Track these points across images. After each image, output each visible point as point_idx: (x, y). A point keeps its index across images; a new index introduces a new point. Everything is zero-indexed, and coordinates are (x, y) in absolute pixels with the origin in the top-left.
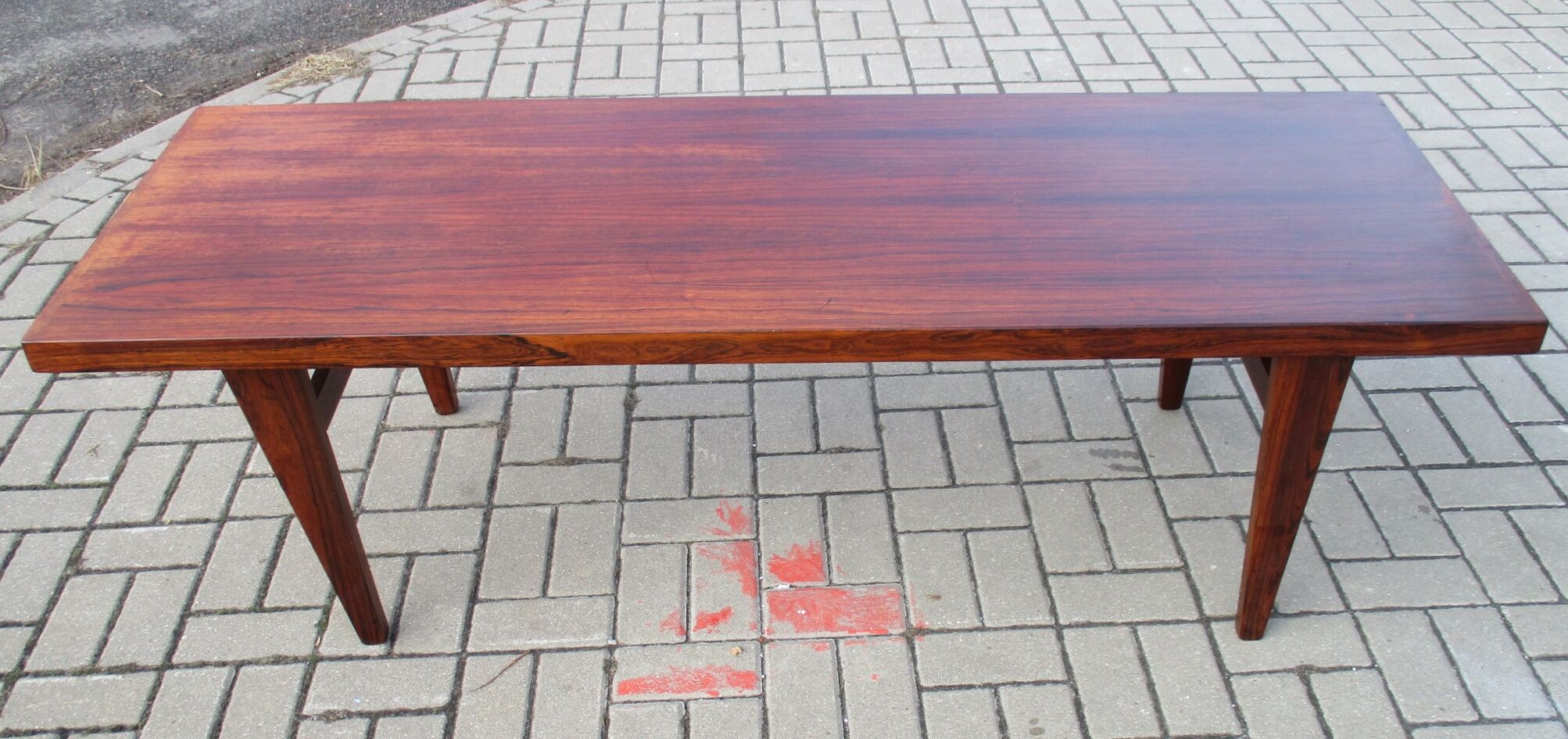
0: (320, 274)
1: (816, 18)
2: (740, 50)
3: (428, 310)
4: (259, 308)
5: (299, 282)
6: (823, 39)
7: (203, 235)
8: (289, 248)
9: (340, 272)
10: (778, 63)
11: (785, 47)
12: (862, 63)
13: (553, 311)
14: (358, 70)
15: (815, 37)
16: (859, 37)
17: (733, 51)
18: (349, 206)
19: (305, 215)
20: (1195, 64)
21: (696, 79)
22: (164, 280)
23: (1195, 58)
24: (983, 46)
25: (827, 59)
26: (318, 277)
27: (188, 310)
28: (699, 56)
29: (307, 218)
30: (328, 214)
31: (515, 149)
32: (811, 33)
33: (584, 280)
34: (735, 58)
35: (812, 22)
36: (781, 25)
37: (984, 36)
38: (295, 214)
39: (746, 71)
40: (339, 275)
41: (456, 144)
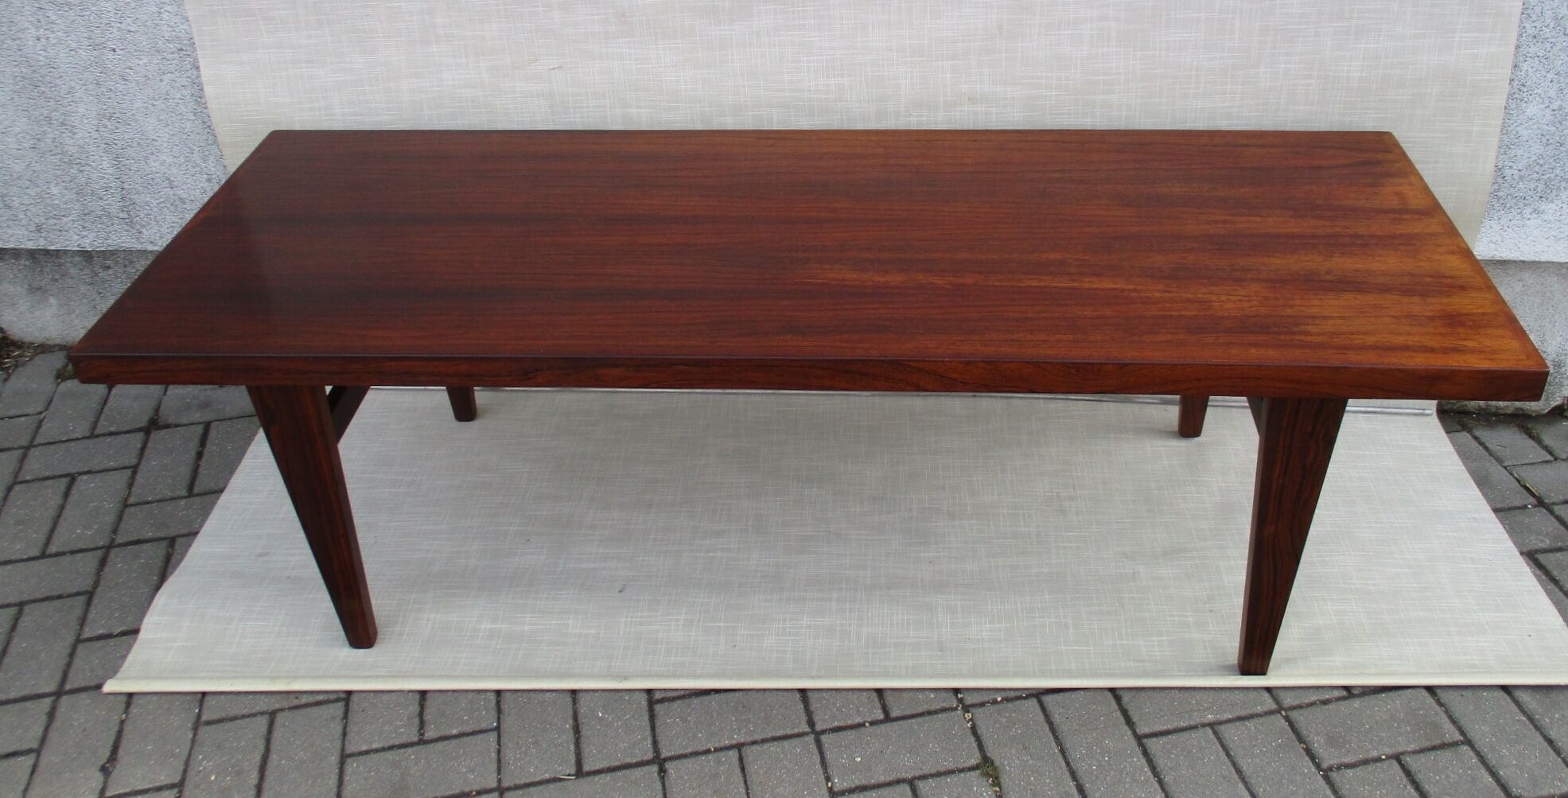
5: (1207, 164)
7: (1337, 203)
8: (1244, 190)
19: (1257, 219)
22: (1330, 167)
26: (1195, 167)
27: (1283, 147)
29: (1253, 216)
38: (1269, 220)
41: (1157, 295)
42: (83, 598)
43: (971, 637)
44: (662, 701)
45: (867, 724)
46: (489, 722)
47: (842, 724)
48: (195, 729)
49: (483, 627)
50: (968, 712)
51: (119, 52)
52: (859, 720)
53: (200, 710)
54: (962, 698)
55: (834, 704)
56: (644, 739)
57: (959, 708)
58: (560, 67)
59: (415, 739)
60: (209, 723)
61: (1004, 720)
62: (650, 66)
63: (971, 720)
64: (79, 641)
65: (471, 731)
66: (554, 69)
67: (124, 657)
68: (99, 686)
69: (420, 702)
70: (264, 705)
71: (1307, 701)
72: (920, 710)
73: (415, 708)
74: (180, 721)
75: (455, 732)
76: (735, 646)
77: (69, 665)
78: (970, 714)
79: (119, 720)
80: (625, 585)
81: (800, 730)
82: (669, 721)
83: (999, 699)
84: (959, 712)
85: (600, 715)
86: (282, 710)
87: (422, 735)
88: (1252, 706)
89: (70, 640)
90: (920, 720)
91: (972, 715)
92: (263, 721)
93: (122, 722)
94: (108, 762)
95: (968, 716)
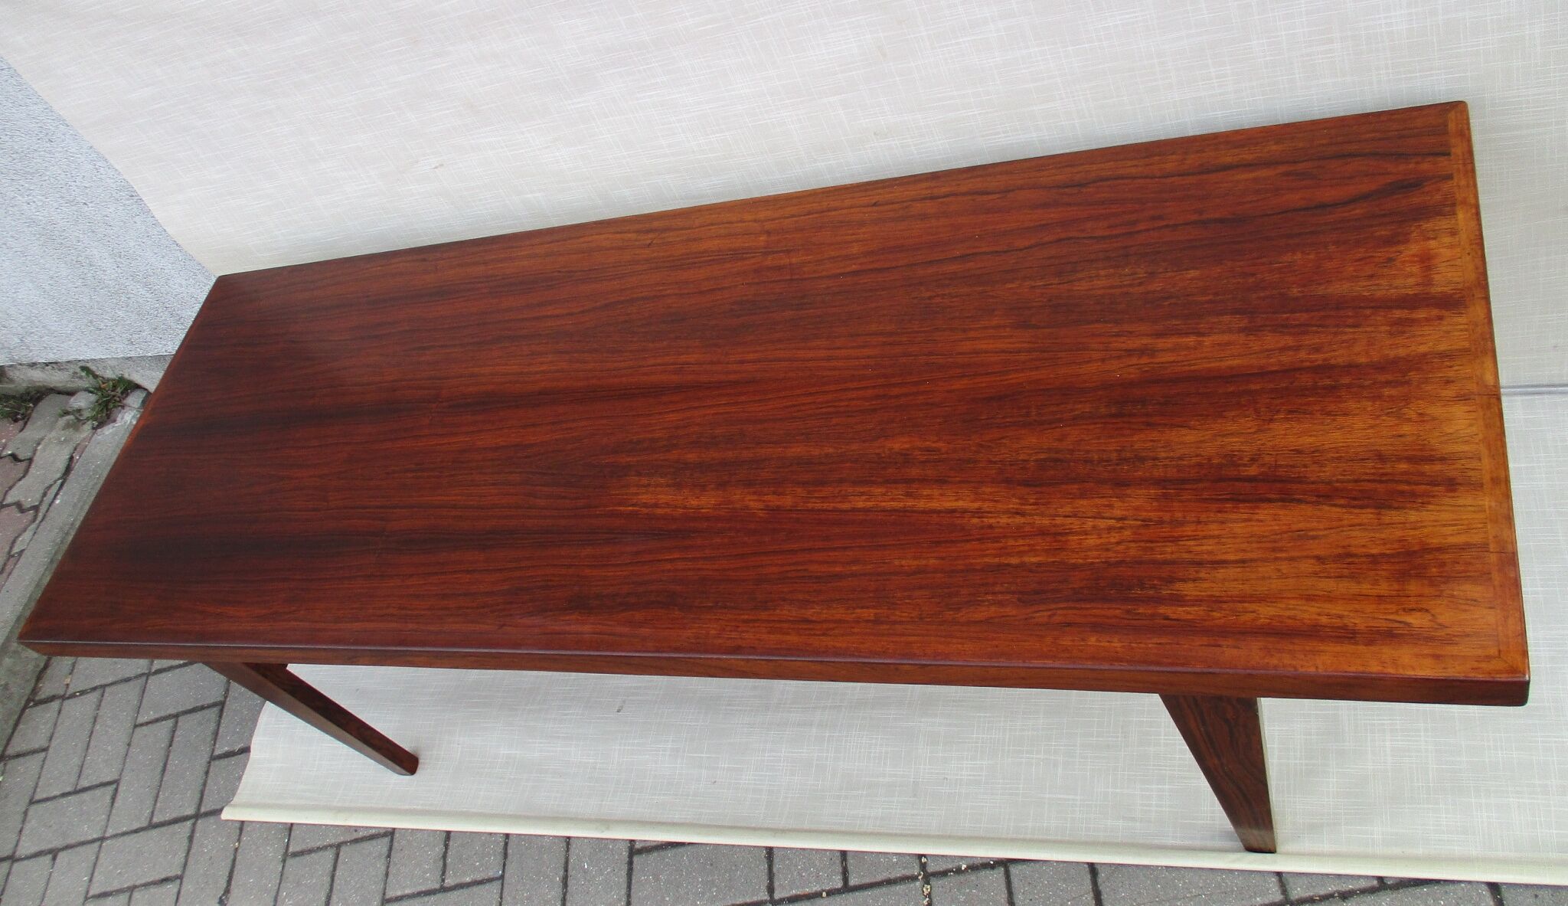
0: (1139, 232)
3: (1009, 191)
4: (1193, 174)
5: (1160, 218)
7: (1321, 290)
8: (1193, 273)
9: (1116, 236)
13: (887, 204)
18: (1134, 361)
19: (1191, 340)
22: (1335, 205)
26: (1141, 227)
27: (1283, 163)
29: (1187, 334)
30: (1161, 343)
31: (922, 504)
33: (855, 249)
38: (1207, 341)
40: (1115, 232)
41: (1004, 520)
42: (216, 710)
43: (949, 777)
44: (640, 851)
45: (824, 894)
46: (495, 870)
47: (799, 892)
48: (284, 861)
49: (502, 752)
50: (928, 884)
51: (90, 205)
52: (816, 888)
53: (289, 840)
54: (925, 863)
55: (796, 866)
56: (620, 900)
57: (920, 877)
58: (442, 165)
59: (437, 886)
60: (295, 855)
61: (962, 898)
62: (523, 151)
63: (929, 895)
64: (214, 758)
65: (480, 879)
66: (436, 168)
67: (240, 778)
68: (220, 811)
69: (445, 841)
70: (331, 840)
71: (1322, 893)
72: (879, 878)
73: (439, 849)
74: (272, 852)
75: (468, 880)
76: (715, 782)
77: (204, 784)
78: (929, 887)
79: (233, 849)
80: (624, 702)
81: (759, 898)
82: (643, 878)
83: (964, 867)
84: (918, 884)
85: (586, 867)
86: (345, 843)
87: (443, 880)
88: (1251, 897)
89: (206, 758)
90: (877, 891)
91: (931, 888)
92: (329, 855)
93: (236, 850)
94: (223, 895)
95: (927, 889)
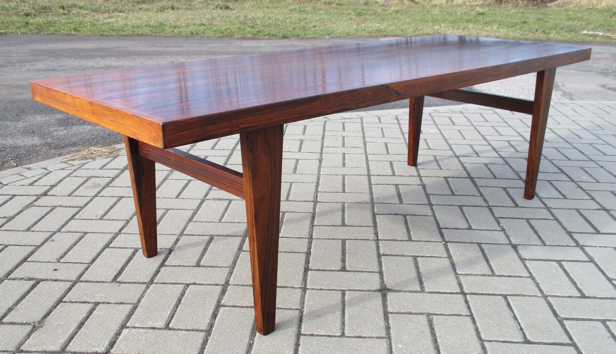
1: (365, 145)
2: (321, 156)
6: (368, 153)
10: (341, 162)
11: (346, 156)
12: (389, 165)
14: (112, 155)
15: (363, 152)
16: (388, 153)
17: (318, 156)
20: (587, 175)
21: (294, 167)
23: (587, 172)
24: (460, 161)
25: (370, 162)
28: (298, 157)
32: (362, 151)
34: (318, 159)
35: (362, 146)
36: (345, 146)
37: (460, 156)
39: (322, 165)
